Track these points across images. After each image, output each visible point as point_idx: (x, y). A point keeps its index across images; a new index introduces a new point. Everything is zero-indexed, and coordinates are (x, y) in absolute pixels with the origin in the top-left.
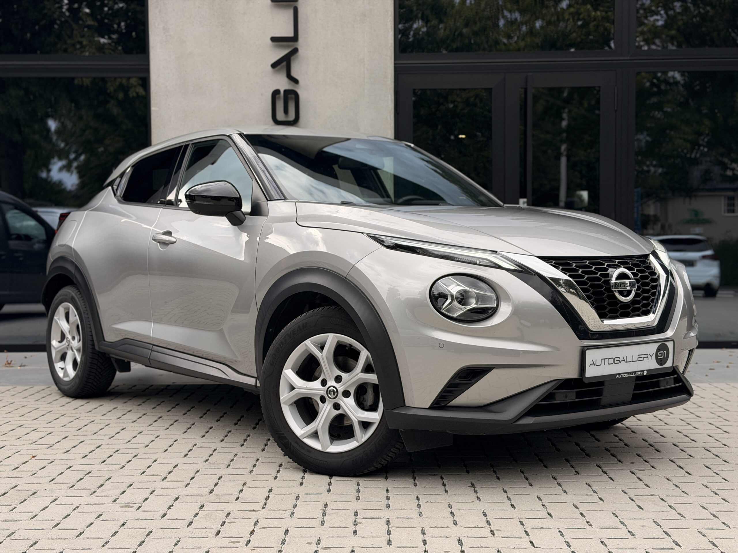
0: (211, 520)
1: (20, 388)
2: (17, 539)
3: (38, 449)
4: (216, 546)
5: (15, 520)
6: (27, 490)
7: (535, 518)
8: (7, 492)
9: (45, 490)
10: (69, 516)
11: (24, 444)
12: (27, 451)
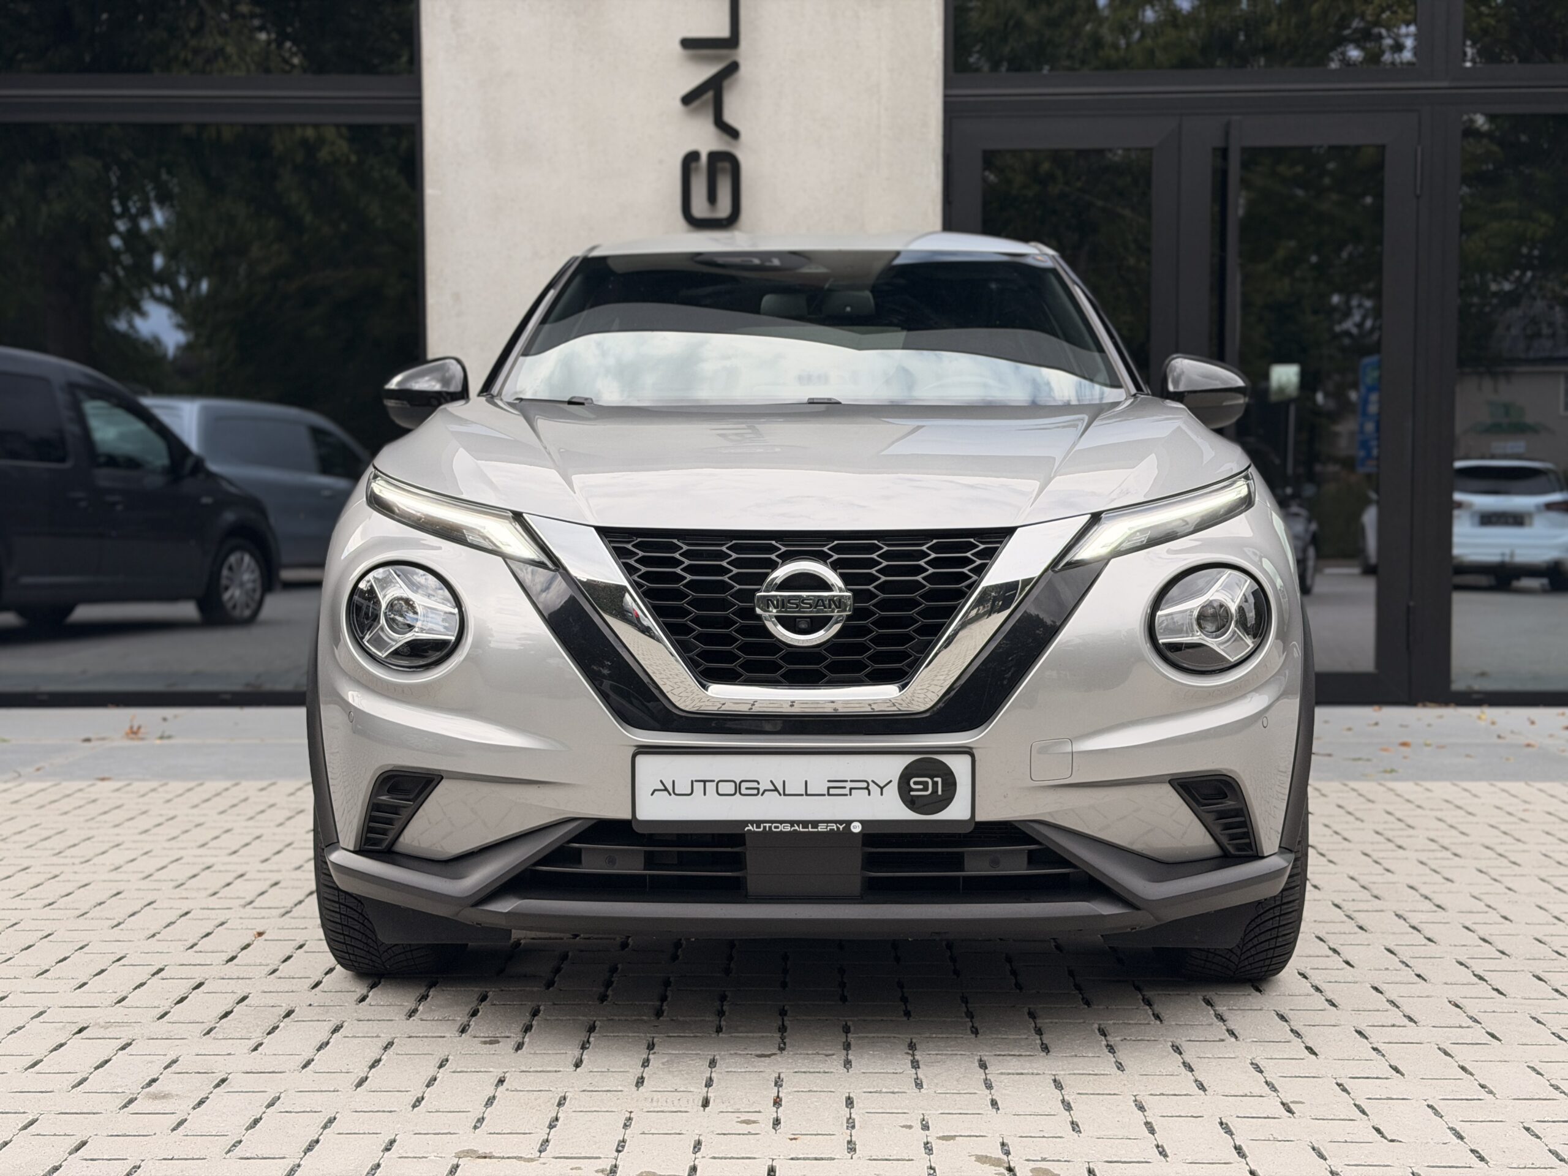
0: (683, 1075)
1: (177, 786)
2: (291, 1112)
3: (263, 918)
4: (712, 1129)
5: (271, 1070)
6: (273, 1006)
7: (1368, 1078)
8: (230, 1009)
9: (310, 1005)
10: (381, 1063)
11: (228, 906)
12: (242, 921)
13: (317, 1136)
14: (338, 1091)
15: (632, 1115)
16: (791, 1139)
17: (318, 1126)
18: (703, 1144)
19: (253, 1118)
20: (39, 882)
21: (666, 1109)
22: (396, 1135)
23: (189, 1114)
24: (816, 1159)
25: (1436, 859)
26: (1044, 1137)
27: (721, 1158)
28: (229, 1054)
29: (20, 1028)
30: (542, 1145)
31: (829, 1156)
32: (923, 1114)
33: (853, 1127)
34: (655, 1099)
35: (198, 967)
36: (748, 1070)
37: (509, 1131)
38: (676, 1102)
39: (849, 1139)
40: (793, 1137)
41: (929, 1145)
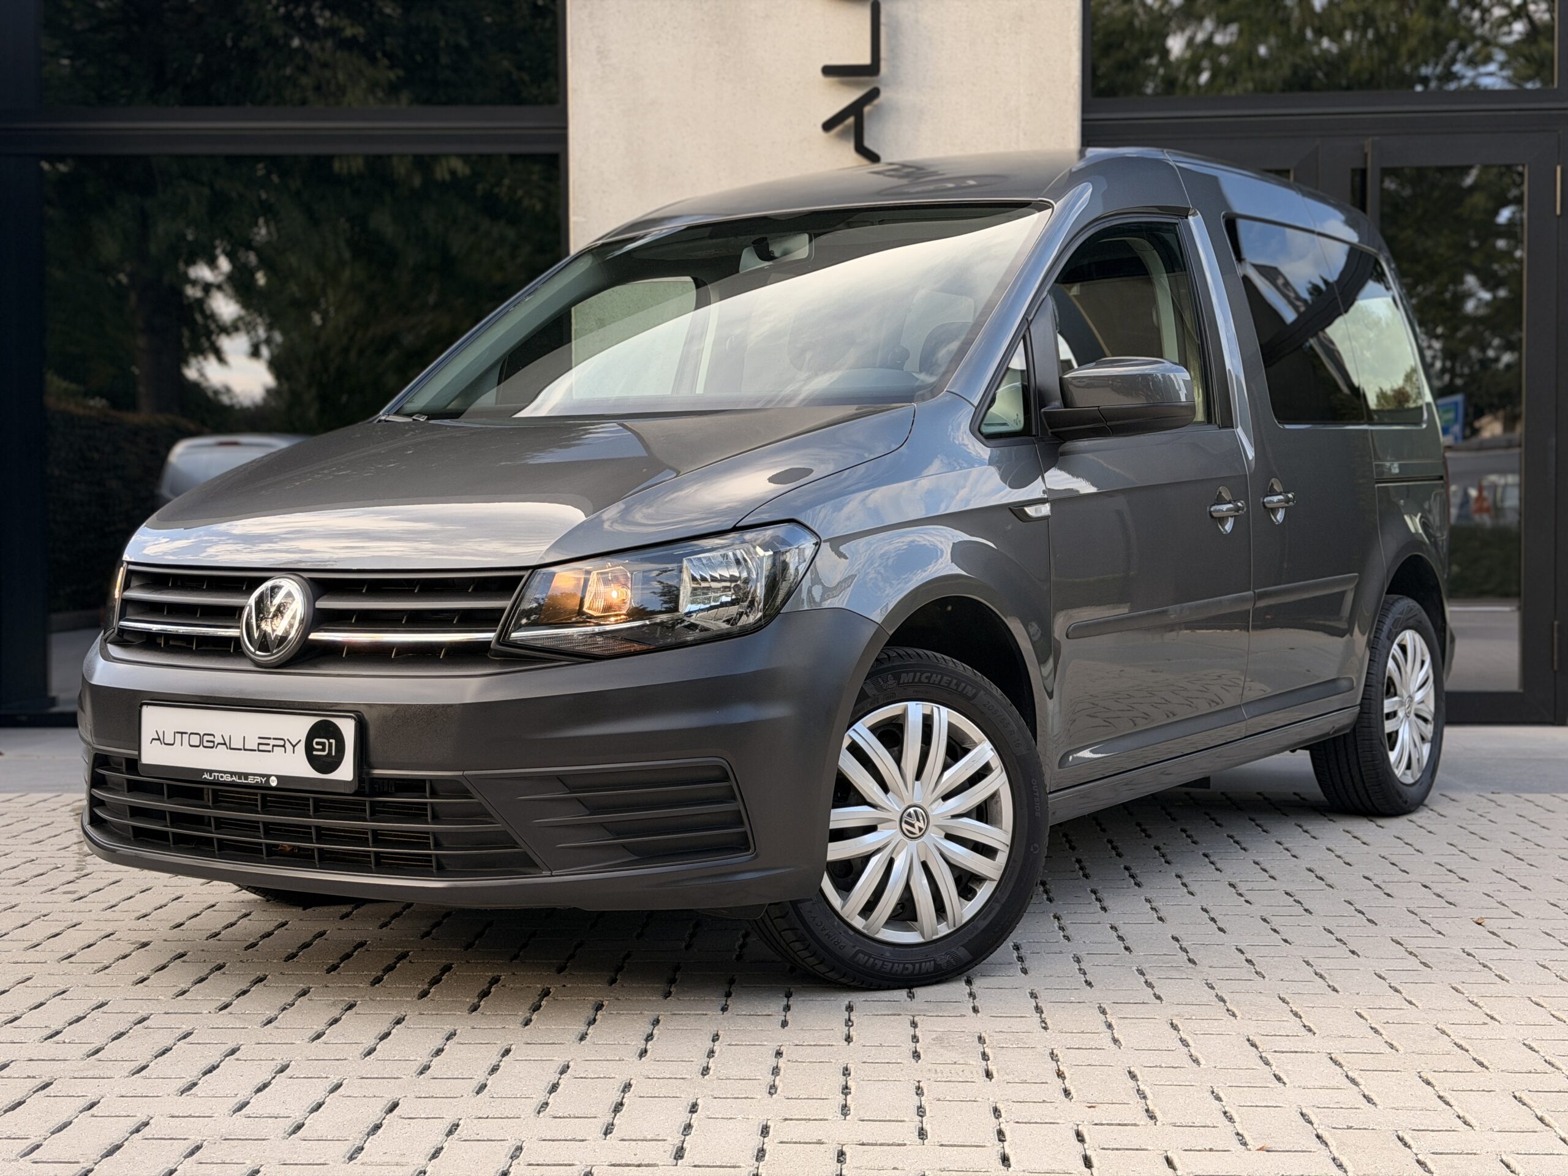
0: (956, 1050)
13: (620, 1099)
14: (623, 1060)
15: (921, 1084)
16: (1090, 1107)
17: (618, 1090)
18: (1003, 1112)
19: (551, 1083)
21: (953, 1079)
22: (697, 1099)
23: (487, 1079)
24: (1119, 1125)
26: (1342, 1108)
27: (1026, 1123)
30: (842, 1110)
31: (1133, 1122)
32: (1211, 1087)
33: (1145, 1098)
34: (938, 1071)
36: (1019, 1046)
37: (806, 1097)
38: (961, 1073)
39: (1146, 1107)
40: (1090, 1105)
41: (1228, 1114)
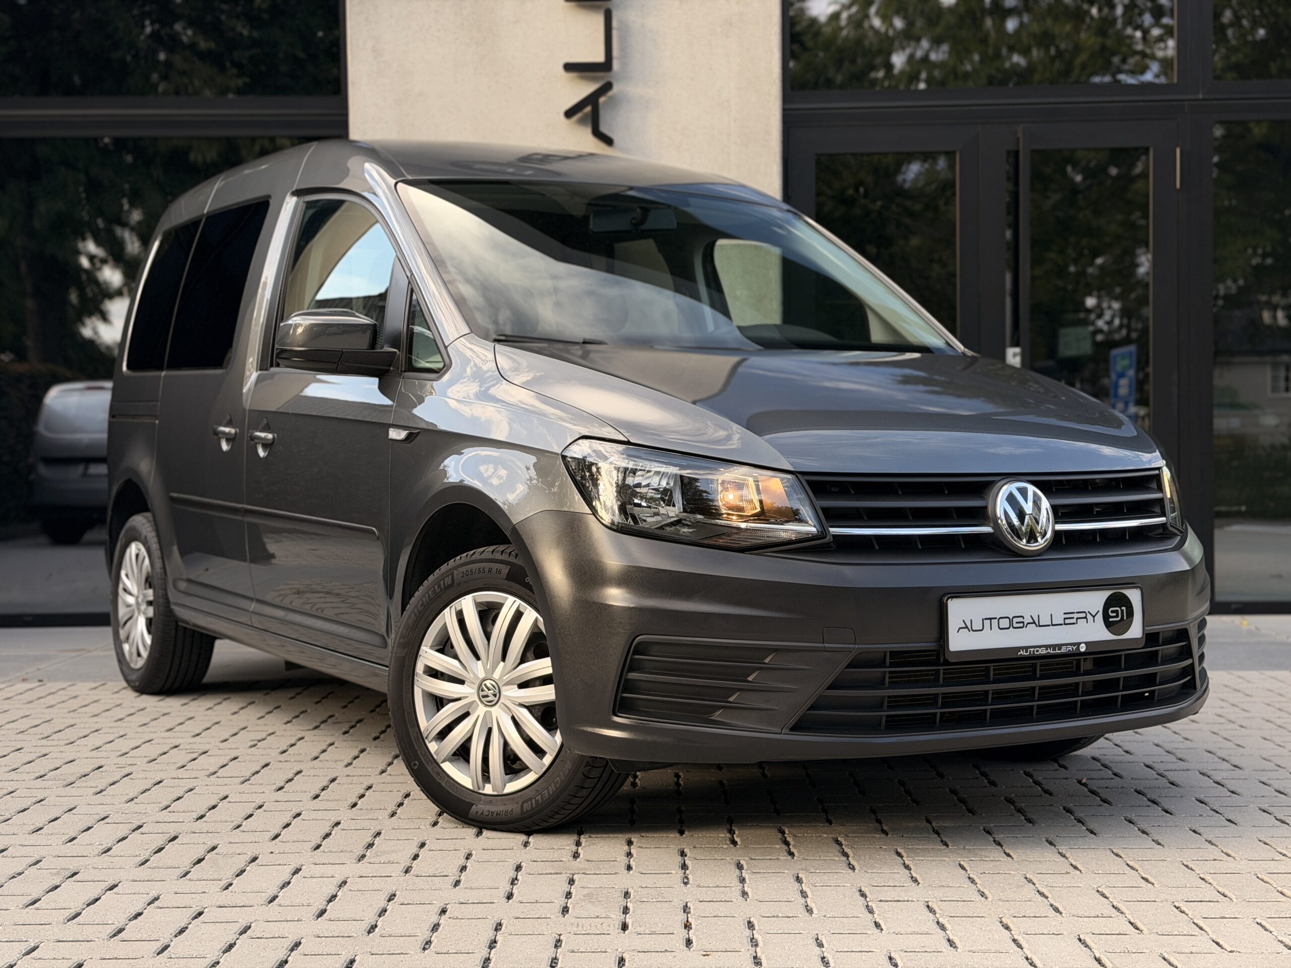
0: (602, 904)
2: (261, 938)
3: (226, 785)
4: (634, 948)
5: (241, 905)
6: (239, 854)
7: (1201, 901)
8: (202, 857)
9: (272, 853)
10: (337, 899)
11: (195, 776)
12: (207, 787)
13: (286, 957)
14: (301, 921)
15: (562, 937)
16: (704, 955)
17: (286, 949)
18: (627, 960)
19: (228, 943)
20: (31, 759)
21: (591, 932)
22: (356, 956)
23: (172, 941)
25: (1226, 730)
26: (926, 952)
28: (204, 892)
29: (20, 874)
30: (484, 963)
32: (817, 934)
33: (757, 945)
34: (580, 924)
35: (172, 824)
36: (658, 900)
37: (455, 951)
38: (599, 927)
39: (755, 955)
40: (705, 953)
41: (826, 959)
